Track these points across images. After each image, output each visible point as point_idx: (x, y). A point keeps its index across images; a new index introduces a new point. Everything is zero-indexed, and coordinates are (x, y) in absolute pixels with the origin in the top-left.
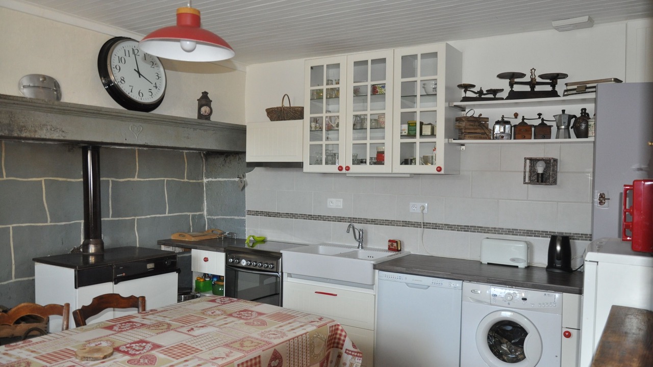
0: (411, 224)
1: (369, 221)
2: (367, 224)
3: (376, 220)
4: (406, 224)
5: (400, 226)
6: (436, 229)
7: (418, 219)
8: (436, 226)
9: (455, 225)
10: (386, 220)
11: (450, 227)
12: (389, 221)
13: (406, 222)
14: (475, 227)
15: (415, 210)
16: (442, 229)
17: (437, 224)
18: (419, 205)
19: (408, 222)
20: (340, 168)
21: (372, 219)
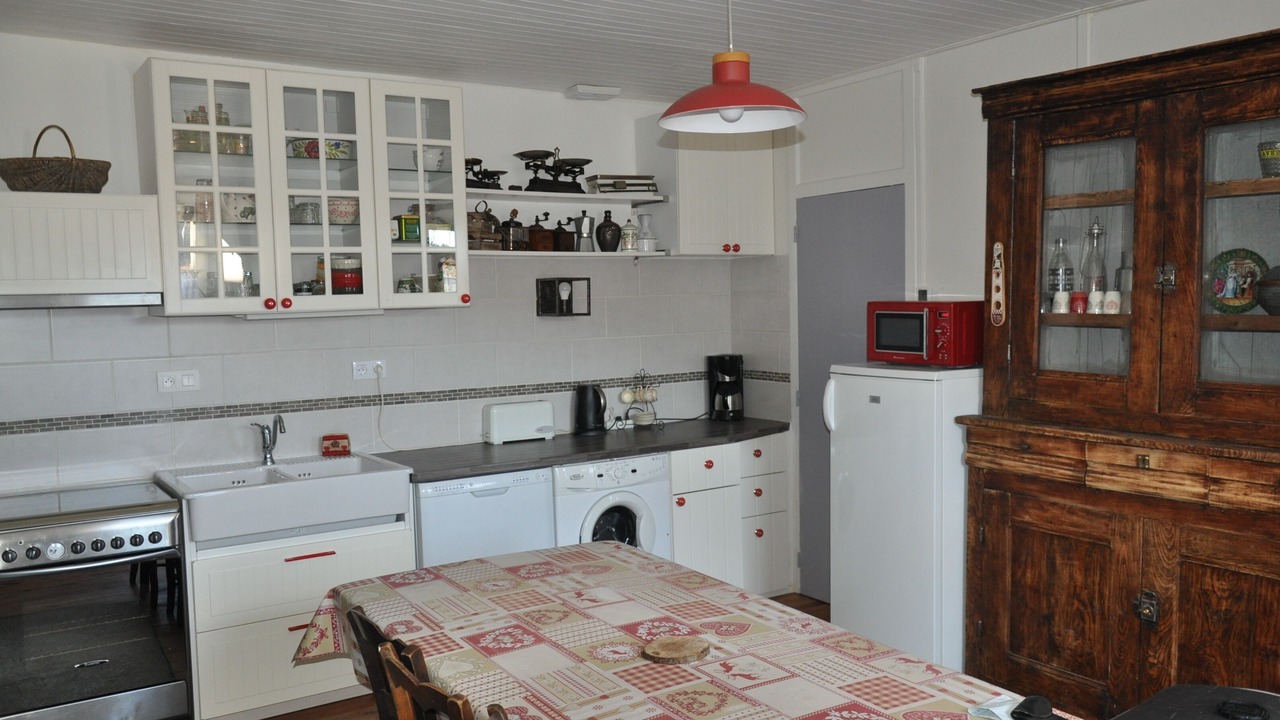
0: (357, 402)
1: (268, 408)
2: (262, 413)
3: (283, 403)
4: (347, 402)
5: (335, 407)
6: (403, 402)
7: (370, 391)
8: (402, 399)
9: (434, 393)
10: (304, 402)
11: (427, 396)
12: (311, 401)
13: (346, 398)
14: (466, 390)
15: (364, 373)
16: (414, 402)
17: (403, 394)
18: (371, 364)
19: (351, 398)
20: (269, 304)
21: (274, 404)
